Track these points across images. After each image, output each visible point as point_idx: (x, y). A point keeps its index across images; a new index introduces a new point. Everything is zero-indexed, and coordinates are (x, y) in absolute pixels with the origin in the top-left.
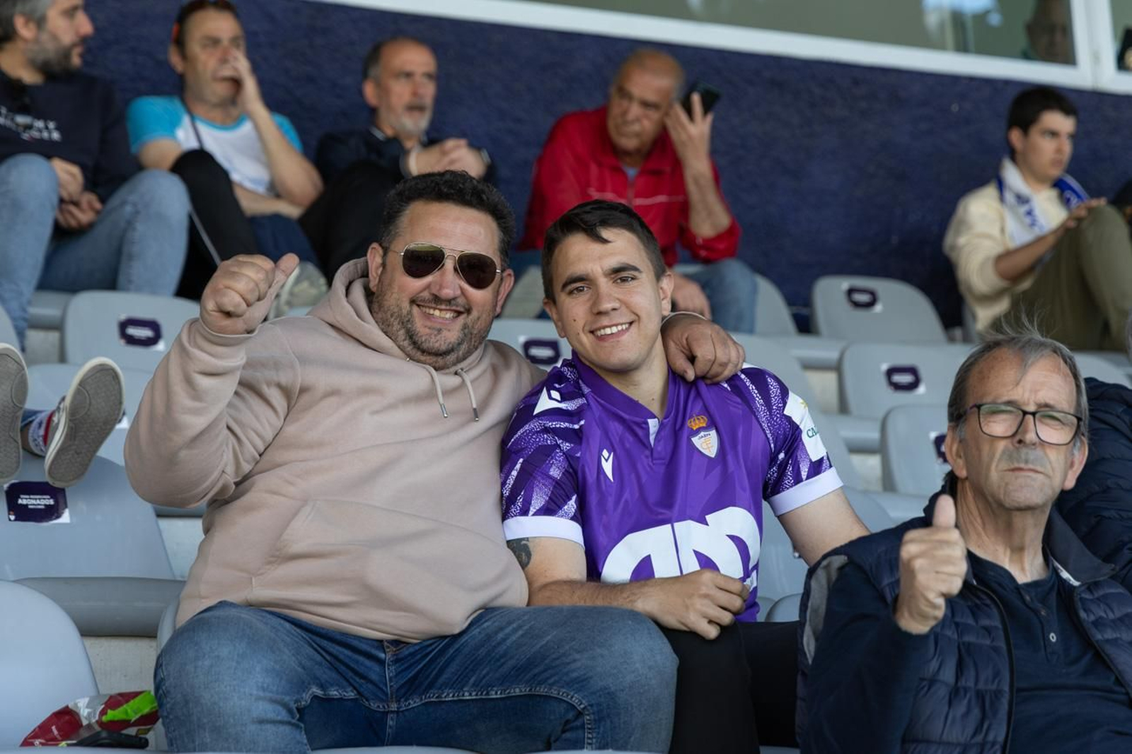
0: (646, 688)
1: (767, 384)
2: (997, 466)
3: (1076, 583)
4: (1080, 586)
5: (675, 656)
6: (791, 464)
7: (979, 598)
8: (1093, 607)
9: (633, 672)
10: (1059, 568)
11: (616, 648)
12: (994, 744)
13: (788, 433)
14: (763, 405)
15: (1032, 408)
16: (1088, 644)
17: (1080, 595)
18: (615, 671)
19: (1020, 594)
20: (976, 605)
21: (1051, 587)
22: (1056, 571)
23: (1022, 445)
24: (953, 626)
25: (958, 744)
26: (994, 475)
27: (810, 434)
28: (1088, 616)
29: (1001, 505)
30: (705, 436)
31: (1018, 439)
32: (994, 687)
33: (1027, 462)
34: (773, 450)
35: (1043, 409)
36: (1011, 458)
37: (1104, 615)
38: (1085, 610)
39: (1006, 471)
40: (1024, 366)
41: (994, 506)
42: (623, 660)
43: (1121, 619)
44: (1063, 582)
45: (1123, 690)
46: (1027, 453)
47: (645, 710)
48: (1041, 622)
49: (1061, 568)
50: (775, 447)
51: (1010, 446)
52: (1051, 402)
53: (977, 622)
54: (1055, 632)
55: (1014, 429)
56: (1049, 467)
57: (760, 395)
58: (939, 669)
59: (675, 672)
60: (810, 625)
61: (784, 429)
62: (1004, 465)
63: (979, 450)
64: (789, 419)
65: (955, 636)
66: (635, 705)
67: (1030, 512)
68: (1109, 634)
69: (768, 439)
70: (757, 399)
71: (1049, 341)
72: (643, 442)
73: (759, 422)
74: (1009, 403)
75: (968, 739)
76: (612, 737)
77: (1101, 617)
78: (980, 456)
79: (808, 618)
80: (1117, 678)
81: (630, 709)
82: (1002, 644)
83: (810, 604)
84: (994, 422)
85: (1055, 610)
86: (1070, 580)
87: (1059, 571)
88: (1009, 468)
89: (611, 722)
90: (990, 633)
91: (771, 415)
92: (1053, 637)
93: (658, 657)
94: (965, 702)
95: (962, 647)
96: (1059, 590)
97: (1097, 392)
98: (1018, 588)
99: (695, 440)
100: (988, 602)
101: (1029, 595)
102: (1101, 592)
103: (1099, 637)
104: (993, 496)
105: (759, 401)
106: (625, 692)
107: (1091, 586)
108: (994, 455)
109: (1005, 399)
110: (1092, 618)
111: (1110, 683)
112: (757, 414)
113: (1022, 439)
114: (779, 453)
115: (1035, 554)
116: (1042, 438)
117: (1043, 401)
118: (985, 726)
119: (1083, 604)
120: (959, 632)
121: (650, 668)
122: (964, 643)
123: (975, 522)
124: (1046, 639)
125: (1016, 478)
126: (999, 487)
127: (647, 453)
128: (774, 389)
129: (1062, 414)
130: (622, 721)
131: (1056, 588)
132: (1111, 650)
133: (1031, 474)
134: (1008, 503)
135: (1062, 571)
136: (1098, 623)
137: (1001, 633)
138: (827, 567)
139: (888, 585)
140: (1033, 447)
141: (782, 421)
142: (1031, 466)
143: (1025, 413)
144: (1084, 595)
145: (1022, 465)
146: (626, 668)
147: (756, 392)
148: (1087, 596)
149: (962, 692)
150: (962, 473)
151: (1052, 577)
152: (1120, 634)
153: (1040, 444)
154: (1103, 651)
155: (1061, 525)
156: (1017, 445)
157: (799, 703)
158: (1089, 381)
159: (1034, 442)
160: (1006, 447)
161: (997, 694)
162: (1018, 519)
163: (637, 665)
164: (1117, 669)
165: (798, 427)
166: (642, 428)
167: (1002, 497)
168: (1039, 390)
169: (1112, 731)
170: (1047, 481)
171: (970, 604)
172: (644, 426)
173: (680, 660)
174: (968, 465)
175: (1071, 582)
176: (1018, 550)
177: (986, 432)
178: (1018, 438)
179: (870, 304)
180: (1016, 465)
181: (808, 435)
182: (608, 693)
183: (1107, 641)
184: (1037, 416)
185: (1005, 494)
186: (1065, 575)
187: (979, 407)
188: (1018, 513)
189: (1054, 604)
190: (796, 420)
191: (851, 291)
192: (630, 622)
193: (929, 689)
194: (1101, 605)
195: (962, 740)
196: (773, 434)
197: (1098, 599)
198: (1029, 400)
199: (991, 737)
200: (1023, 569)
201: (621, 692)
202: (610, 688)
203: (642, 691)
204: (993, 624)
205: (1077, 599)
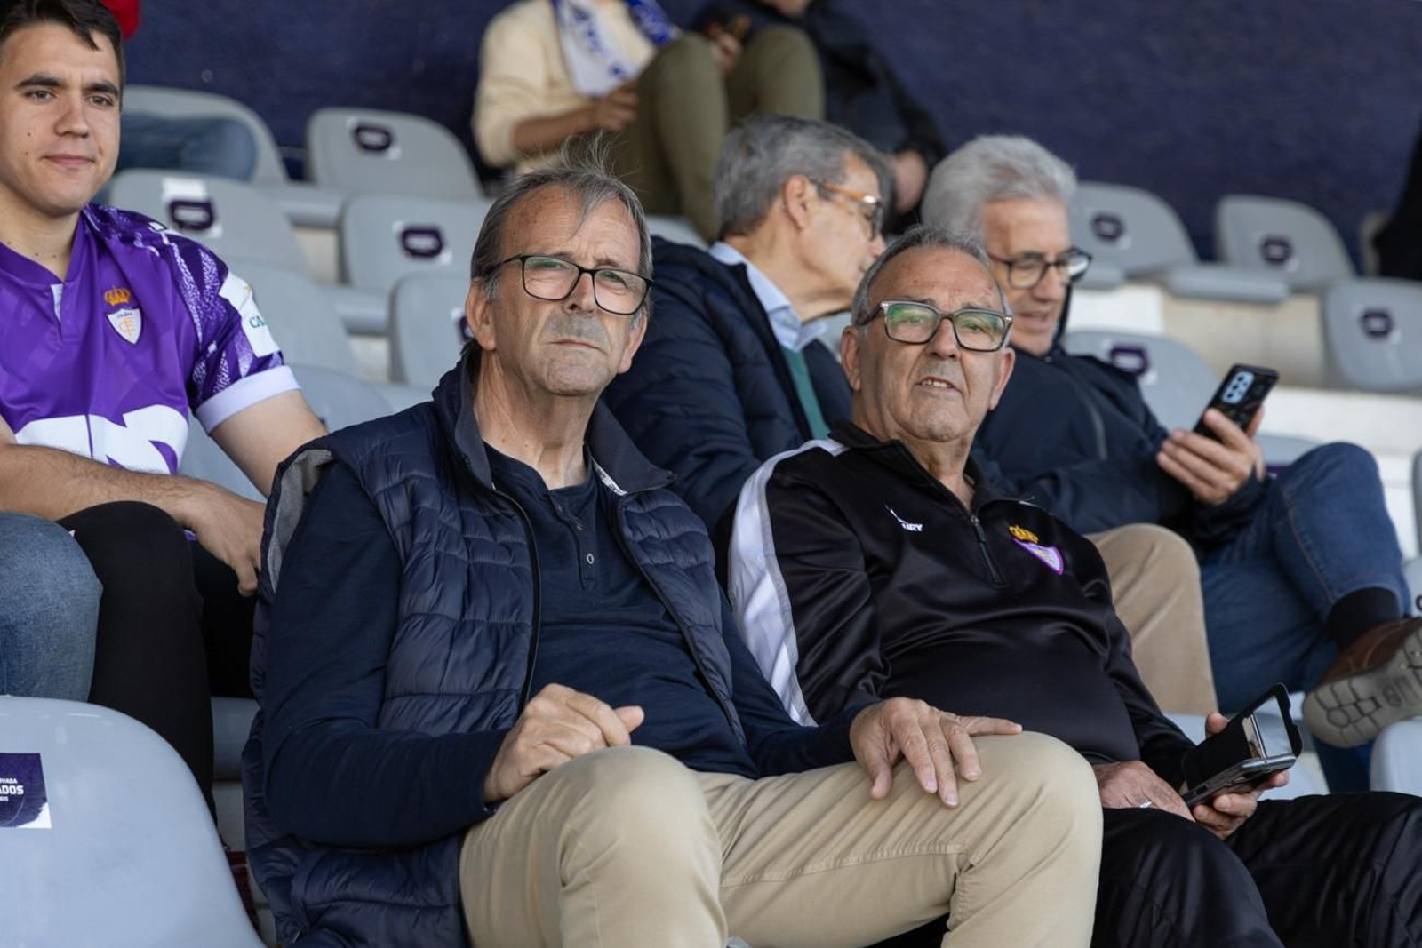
0: (57, 621)
1: (200, 259)
2: (540, 336)
3: (621, 493)
4: (626, 496)
5: (98, 581)
6: (225, 358)
7: (499, 508)
8: (642, 525)
9: (41, 599)
10: (601, 473)
11: (20, 567)
12: (508, 692)
13: (222, 319)
14: (192, 283)
15: (590, 265)
16: (632, 569)
17: (625, 507)
18: (17, 598)
19: (550, 502)
20: (496, 516)
21: (590, 496)
22: (596, 477)
23: (576, 311)
24: (462, 544)
25: (461, 696)
26: (536, 349)
27: (255, 322)
28: (634, 534)
29: (541, 386)
30: (126, 315)
31: (570, 303)
32: (512, 620)
33: (579, 333)
34: (200, 340)
35: (602, 267)
36: (559, 327)
37: (656, 535)
38: (631, 527)
39: (552, 343)
40: (583, 211)
41: (532, 387)
42: (27, 584)
43: (677, 540)
44: (606, 489)
45: (676, 628)
46: (581, 322)
47: (55, 650)
48: (575, 538)
49: (603, 472)
50: (203, 336)
51: (559, 311)
52: (615, 258)
53: (495, 539)
54: (592, 553)
55: (565, 292)
56: (606, 340)
57: (190, 271)
58: (439, 599)
59: (98, 603)
60: (278, 536)
61: (218, 314)
62: (550, 336)
63: (517, 315)
64: (225, 302)
65: (465, 556)
66: (41, 642)
67: (577, 398)
68: (661, 558)
69: (194, 325)
70: (185, 275)
71: (614, 181)
72: (46, 315)
73: (184, 302)
74: (561, 255)
75: (476, 686)
76: (9, 684)
77: (651, 537)
78: (517, 323)
79: (275, 528)
80: (667, 611)
81: (34, 647)
82: (526, 565)
83: (278, 510)
84: (539, 280)
85: (593, 525)
86: (615, 489)
87: (602, 476)
88: (556, 340)
89: (9, 664)
90: (510, 552)
91: (202, 295)
92: (590, 558)
93: (76, 582)
94: (472, 640)
95: (472, 567)
96: (599, 500)
97: (664, 253)
98: (548, 496)
99: (113, 318)
100: (511, 512)
101: (562, 506)
102: (654, 506)
103: (647, 560)
104: (533, 375)
105: (187, 277)
106: (28, 625)
107: (640, 498)
108: (536, 323)
109: (557, 249)
110: (639, 537)
111: (658, 617)
112: (183, 292)
113: (577, 303)
114: (209, 344)
115: (574, 454)
116: (601, 304)
117: (604, 257)
118: (498, 670)
119: (628, 519)
120: (470, 550)
121: (63, 595)
122: (475, 565)
123: (501, 409)
124: (581, 560)
125: (565, 353)
126: (542, 364)
127: (54, 328)
128: (209, 267)
129: (626, 274)
130: (23, 663)
131: (596, 495)
132: (661, 578)
133: (584, 349)
134: (551, 384)
135: (604, 476)
136: (646, 544)
137: (526, 552)
138: (304, 462)
139: (384, 491)
140: (589, 315)
141: (215, 304)
142: (584, 340)
143: (582, 270)
144: (630, 509)
145: (573, 338)
146: (31, 595)
147: (185, 266)
148: (635, 509)
149: (469, 627)
150: (489, 343)
151: (590, 482)
152: (674, 558)
153: (598, 311)
154: (652, 579)
155: (608, 419)
156: (569, 311)
157: (255, 639)
158: (655, 239)
159: (591, 308)
160: (553, 312)
161: (516, 629)
162: (561, 406)
163: (48, 591)
164: (668, 601)
165: (236, 312)
166: (46, 297)
167: (544, 376)
168: (600, 242)
169: (657, 677)
170: (602, 358)
171: (487, 514)
172: (47, 294)
173: (104, 585)
174: (498, 332)
175: (615, 491)
176: (553, 447)
177: (529, 291)
178: (571, 301)
179: (383, 148)
180: (566, 337)
181: (252, 325)
182: (7, 627)
183: (657, 566)
184: (596, 276)
185: (548, 375)
186: (608, 481)
187: (524, 259)
188: (563, 399)
189: (593, 517)
190: (235, 303)
191: (359, 130)
192: (41, 535)
193: (424, 626)
194: (654, 522)
195: (466, 689)
196: (202, 320)
197: (650, 513)
198: (586, 254)
199: (505, 685)
200: (556, 472)
201: (24, 626)
202: (9, 620)
203: (50, 625)
204: (515, 540)
205: (621, 511)
